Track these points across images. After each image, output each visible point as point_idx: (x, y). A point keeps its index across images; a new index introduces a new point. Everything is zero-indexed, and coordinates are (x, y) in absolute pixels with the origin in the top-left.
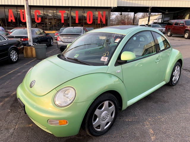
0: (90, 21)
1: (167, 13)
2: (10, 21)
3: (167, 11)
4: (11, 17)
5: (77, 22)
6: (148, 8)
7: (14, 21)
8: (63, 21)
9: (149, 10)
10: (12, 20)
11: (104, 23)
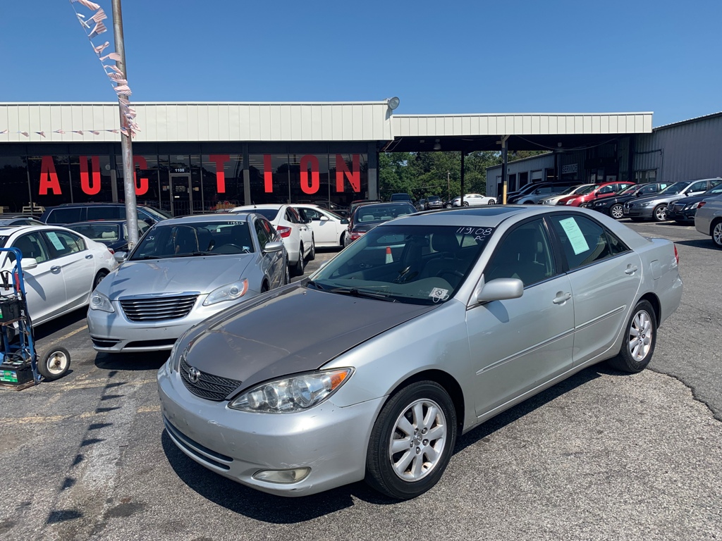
0: (310, 185)
1: (561, 151)
2: (43, 191)
3: (560, 145)
4: (49, 179)
5: (269, 188)
6: (498, 137)
7: (57, 191)
8: (221, 188)
9: (500, 145)
10: (50, 190)
11: (358, 190)
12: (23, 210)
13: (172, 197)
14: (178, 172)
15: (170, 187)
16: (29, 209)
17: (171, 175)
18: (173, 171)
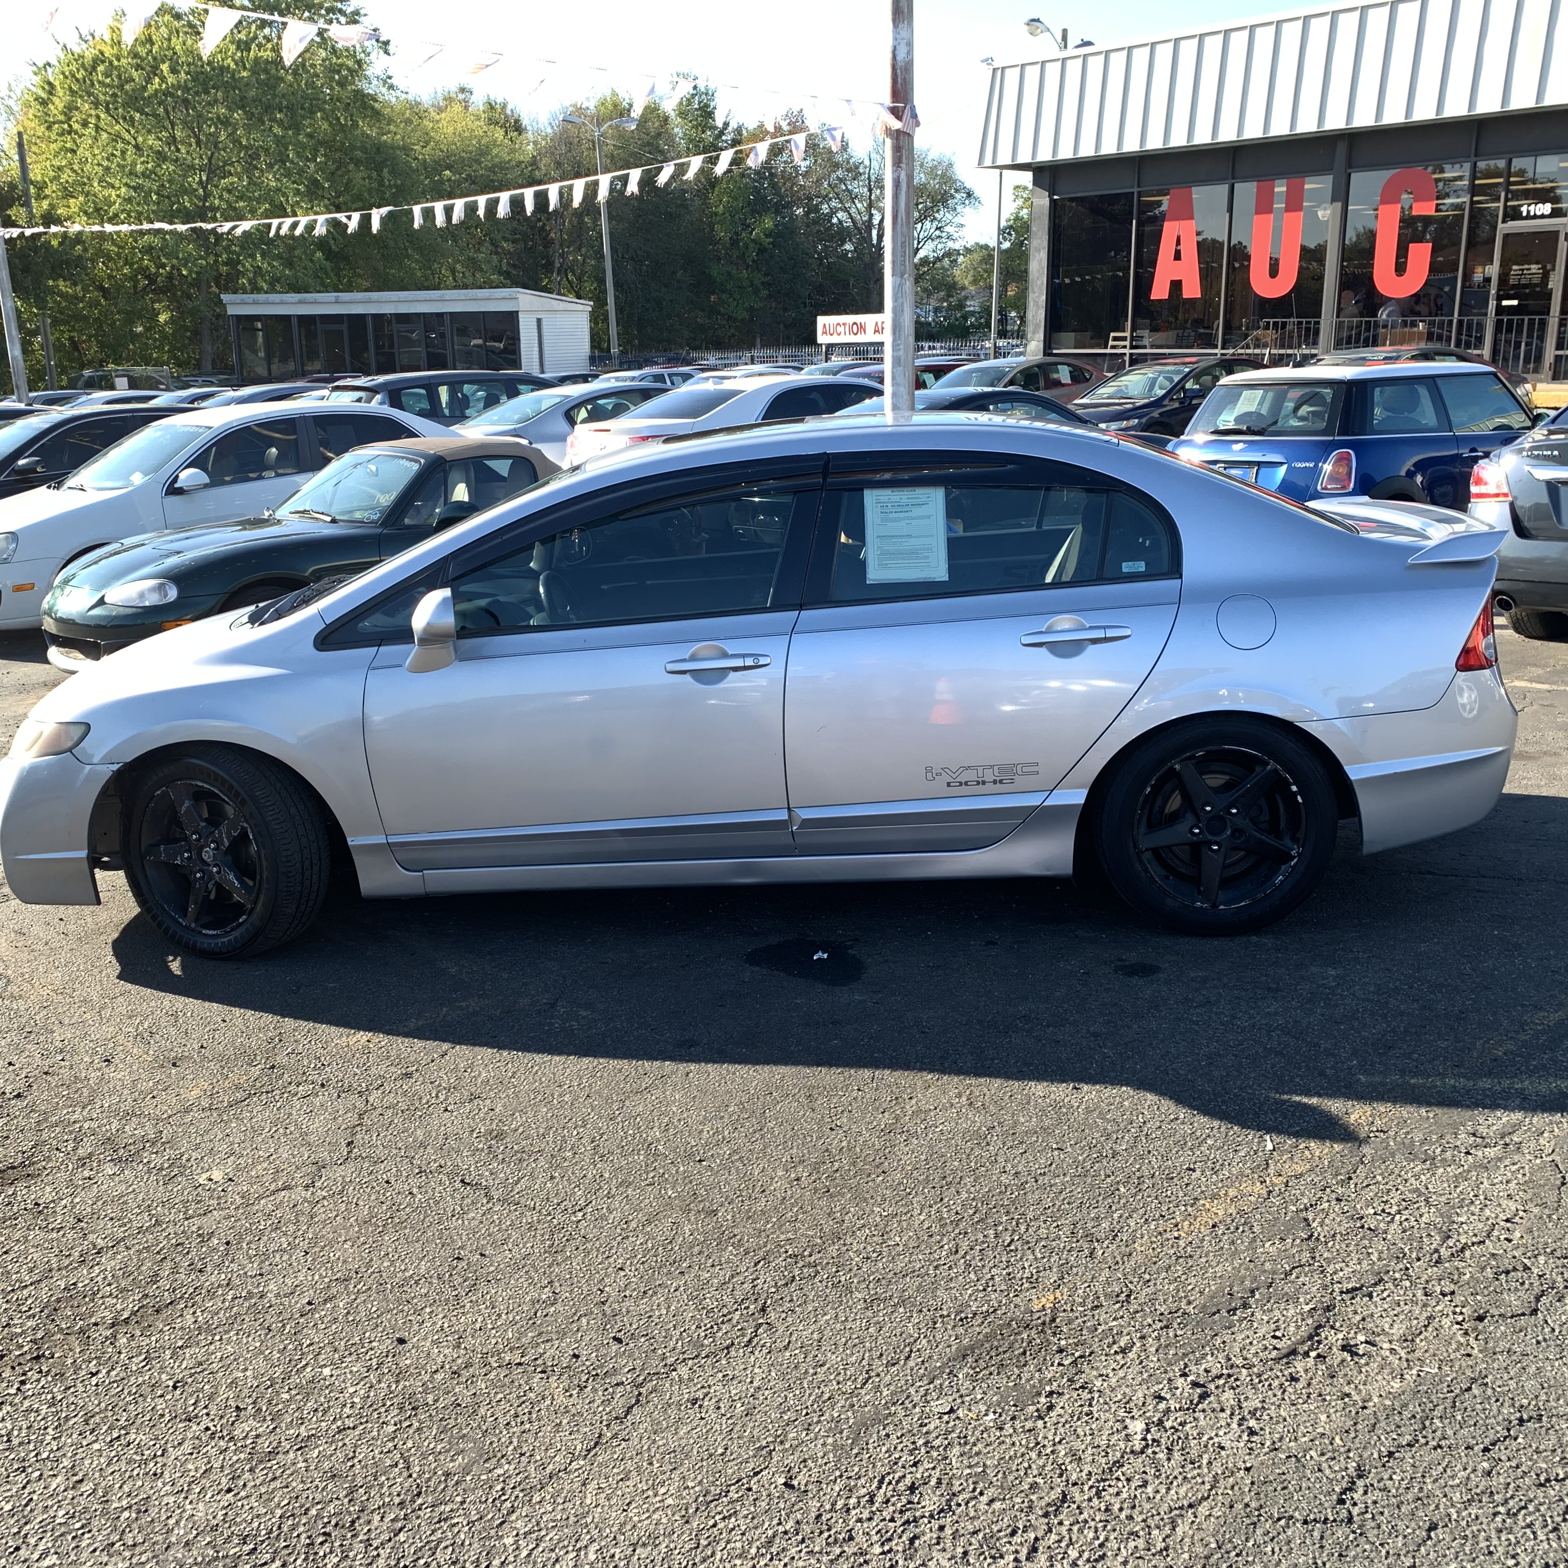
7: (1192, 290)
10: (1176, 285)
12: (1111, 343)
13: (1492, 304)
14: (1528, 217)
15: (1493, 270)
16: (1124, 339)
17: (1503, 228)
18: (1513, 214)
